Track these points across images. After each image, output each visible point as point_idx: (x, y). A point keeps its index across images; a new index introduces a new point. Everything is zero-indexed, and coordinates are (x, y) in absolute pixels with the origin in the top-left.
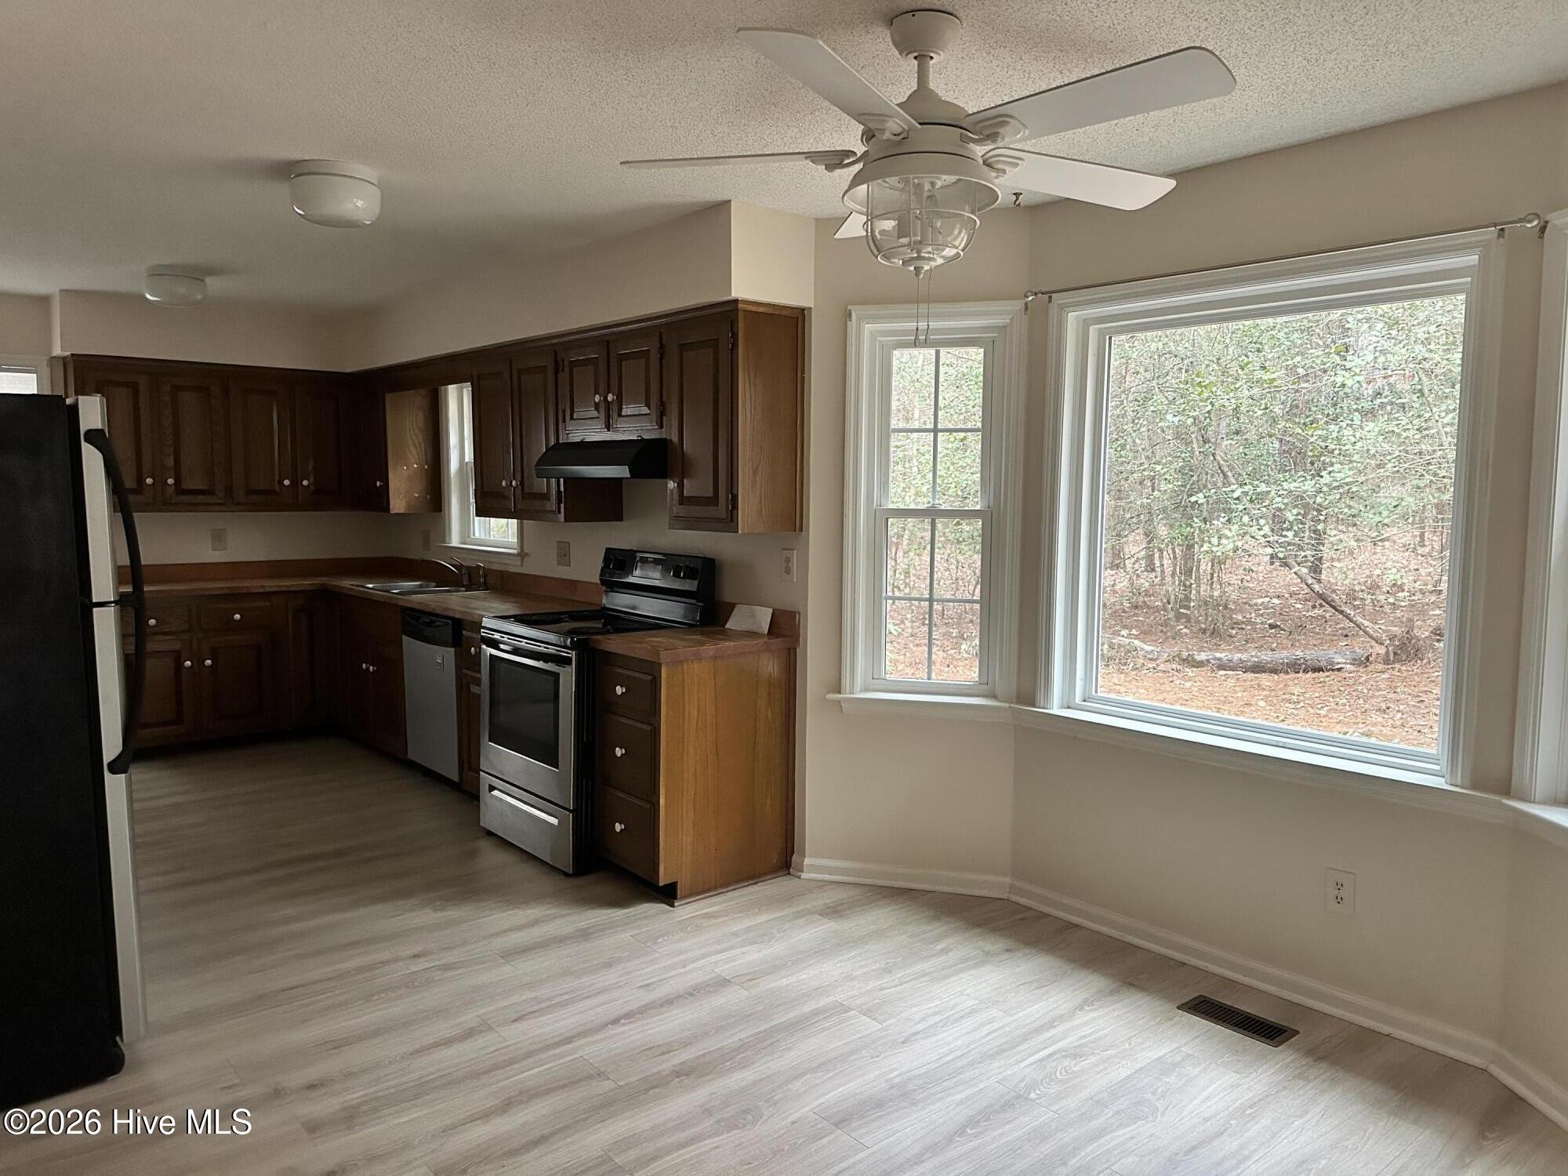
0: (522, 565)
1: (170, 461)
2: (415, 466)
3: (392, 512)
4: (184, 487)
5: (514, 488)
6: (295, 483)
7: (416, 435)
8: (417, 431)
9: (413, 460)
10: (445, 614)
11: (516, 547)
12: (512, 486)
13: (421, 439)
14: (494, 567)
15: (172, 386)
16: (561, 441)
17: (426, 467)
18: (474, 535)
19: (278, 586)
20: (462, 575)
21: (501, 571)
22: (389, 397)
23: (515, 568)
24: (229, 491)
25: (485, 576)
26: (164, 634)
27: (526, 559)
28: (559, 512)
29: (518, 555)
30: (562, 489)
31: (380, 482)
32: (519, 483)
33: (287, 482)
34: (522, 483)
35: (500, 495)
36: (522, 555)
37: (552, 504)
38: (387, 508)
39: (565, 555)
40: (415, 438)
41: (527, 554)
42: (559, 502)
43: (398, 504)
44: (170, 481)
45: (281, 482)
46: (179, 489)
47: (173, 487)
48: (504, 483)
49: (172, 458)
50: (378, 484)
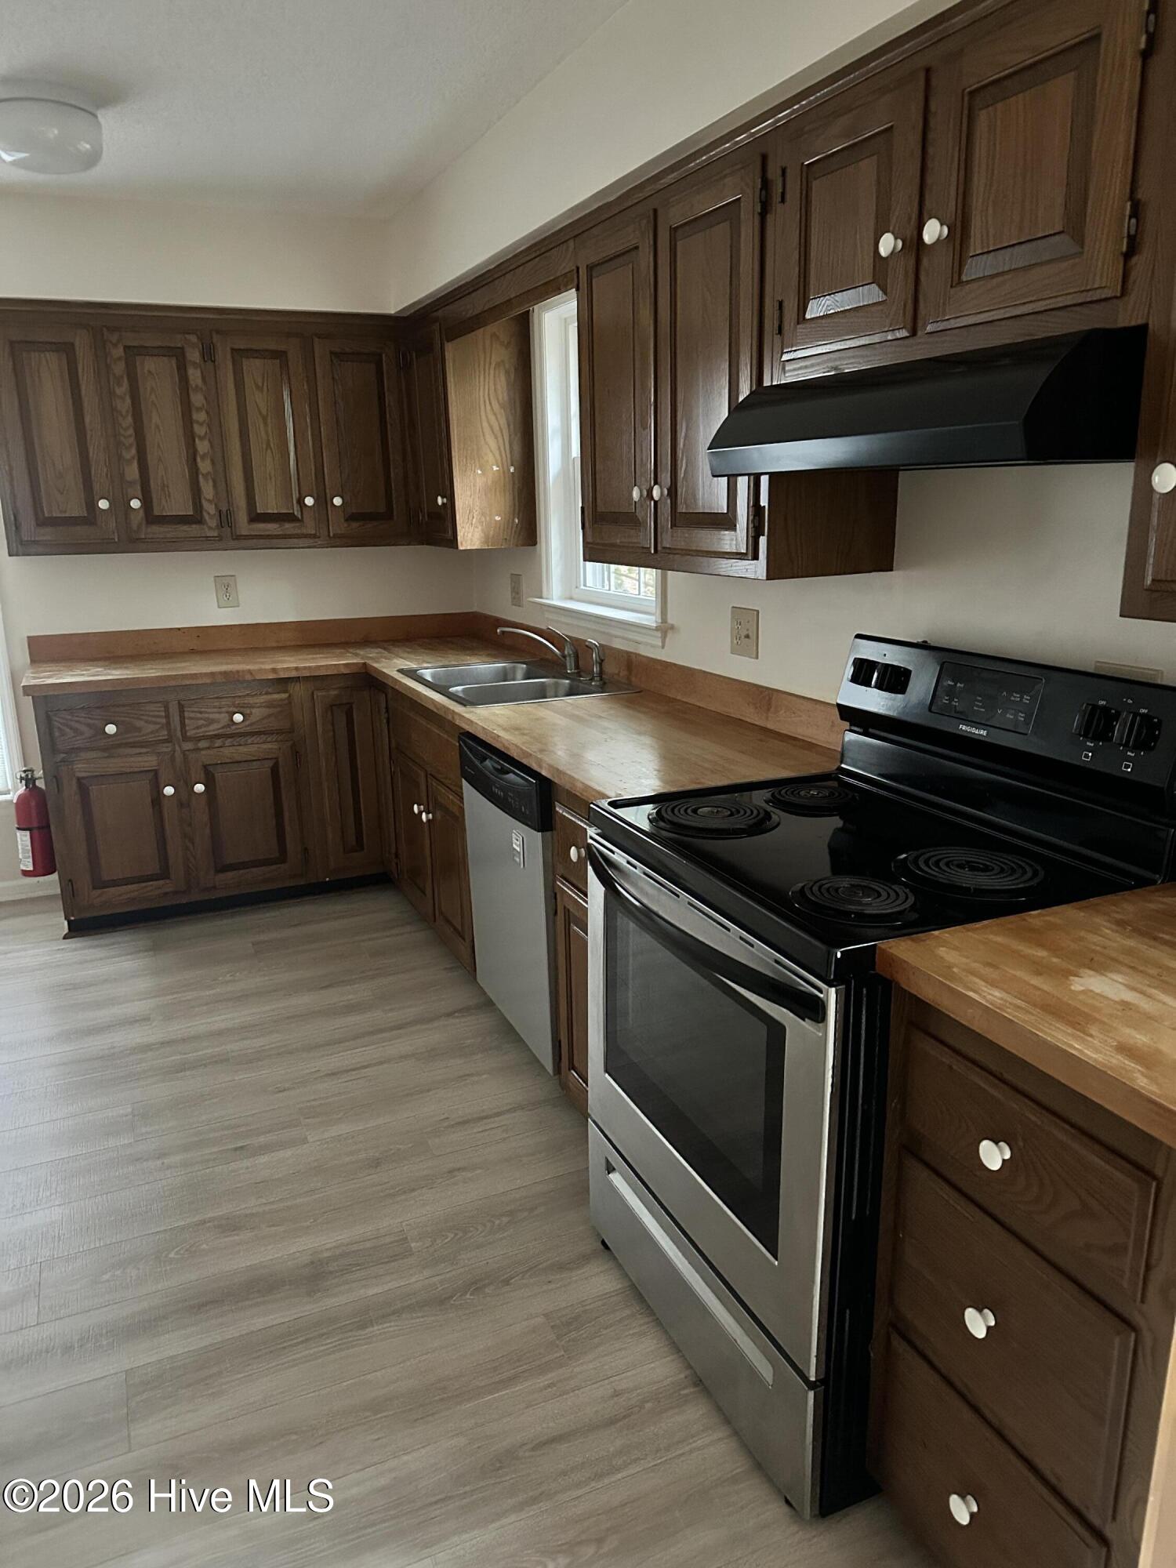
0: (663, 647)
1: (133, 472)
2: (495, 468)
3: (461, 548)
4: (156, 512)
5: (656, 503)
6: (323, 501)
7: (495, 414)
8: (496, 406)
9: (490, 458)
10: (524, 761)
11: (653, 610)
12: (652, 498)
13: (503, 421)
14: (618, 644)
15: (126, 348)
16: (767, 383)
17: (512, 470)
18: (585, 585)
19: (297, 669)
20: (564, 657)
21: (628, 653)
22: (451, 350)
23: (651, 649)
24: (226, 519)
25: (601, 662)
26: (133, 745)
27: (669, 635)
28: (756, 557)
29: (657, 629)
30: (764, 501)
31: (443, 497)
32: (666, 492)
33: (309, 501)
34: (673, 492)
35: (629, 519)
36: (665, 629)
37: (736, 539)
38: (453, 542)
39: (747, 636)
40: (492, 418)
41: (672, 627)
42: (756, 532)
43: (470, 535)
44: (135, 504)
45: (301, 502)
46: (151, 517)
47: (142, 512)
48: (636, 494)
49: (135, 465)
50: (440, 501)
